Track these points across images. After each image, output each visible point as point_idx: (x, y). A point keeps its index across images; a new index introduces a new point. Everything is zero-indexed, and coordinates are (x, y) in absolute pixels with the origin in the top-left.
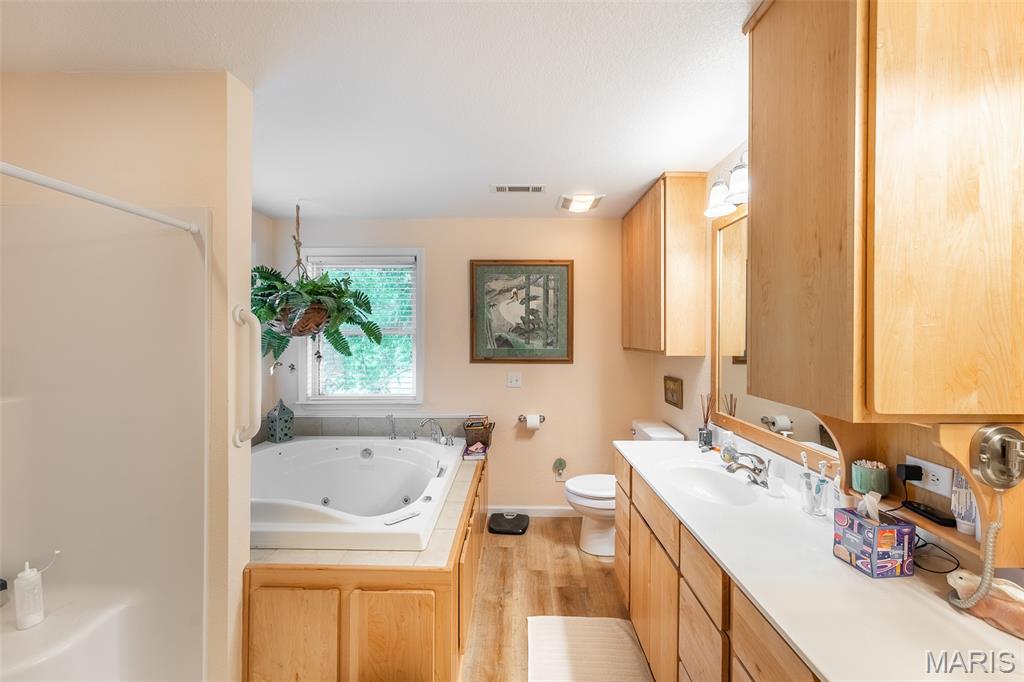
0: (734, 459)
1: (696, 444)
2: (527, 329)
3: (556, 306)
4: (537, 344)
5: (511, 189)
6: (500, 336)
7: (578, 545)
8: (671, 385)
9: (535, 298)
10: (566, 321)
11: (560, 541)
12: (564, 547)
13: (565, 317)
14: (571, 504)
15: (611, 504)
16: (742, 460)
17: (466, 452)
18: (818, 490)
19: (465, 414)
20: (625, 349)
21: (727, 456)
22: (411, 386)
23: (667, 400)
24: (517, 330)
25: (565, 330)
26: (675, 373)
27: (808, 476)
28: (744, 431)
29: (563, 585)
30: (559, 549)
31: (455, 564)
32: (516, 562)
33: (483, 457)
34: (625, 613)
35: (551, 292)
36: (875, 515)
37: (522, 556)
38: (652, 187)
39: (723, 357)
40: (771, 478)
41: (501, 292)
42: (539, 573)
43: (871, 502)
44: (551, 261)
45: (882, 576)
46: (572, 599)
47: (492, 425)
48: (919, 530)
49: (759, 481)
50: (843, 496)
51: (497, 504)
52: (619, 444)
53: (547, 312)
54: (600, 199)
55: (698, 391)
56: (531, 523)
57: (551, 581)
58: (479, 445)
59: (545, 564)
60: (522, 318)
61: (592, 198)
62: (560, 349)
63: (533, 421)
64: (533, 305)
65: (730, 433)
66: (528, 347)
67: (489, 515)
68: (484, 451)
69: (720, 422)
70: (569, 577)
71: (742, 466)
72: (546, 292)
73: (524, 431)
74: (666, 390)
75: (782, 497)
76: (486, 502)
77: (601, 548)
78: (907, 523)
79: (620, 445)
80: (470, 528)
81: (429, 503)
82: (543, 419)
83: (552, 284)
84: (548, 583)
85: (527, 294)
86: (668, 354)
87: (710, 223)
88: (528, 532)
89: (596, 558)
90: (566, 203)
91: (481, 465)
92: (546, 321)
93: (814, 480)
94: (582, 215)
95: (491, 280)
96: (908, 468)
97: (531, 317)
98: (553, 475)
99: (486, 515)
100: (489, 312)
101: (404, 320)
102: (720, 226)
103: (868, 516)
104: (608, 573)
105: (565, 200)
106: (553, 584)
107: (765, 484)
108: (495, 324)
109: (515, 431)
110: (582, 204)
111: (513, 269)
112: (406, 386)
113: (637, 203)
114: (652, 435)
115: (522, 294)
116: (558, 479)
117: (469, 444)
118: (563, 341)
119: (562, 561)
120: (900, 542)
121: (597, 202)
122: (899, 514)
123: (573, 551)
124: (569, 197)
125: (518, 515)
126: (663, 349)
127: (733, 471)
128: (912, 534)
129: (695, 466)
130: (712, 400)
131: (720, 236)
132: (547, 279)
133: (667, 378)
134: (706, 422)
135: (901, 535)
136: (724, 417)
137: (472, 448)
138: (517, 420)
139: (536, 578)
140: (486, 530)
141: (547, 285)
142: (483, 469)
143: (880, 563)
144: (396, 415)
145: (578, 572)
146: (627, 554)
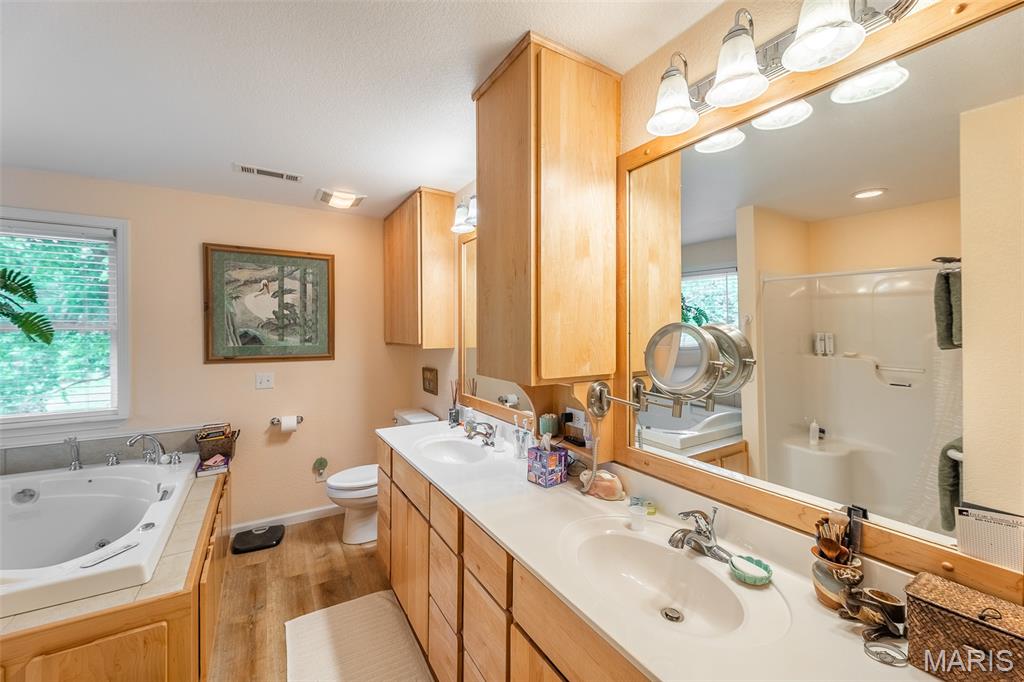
0: (474, 429)
1: (447, 422)
2: (281, 323)
3: (315, 300)
4: (293, 341)
5: (259, 172)
6: (246, 333)
7: (341, 540)
8: (428, 375)
9: (291, 291)
10: (326, 317)
11: (321, 540)
12: (326, 544)
13: (326, 313)
14: (334, 500)
15: (374, 491)
16: (480, 429)
17: (200, 467)
18: (523, 441)
19: (199, 425)
20: (387, 344)
21: (469, 428)
22: (109, 397)
23: (425, 389)
24: (268, 324)
25: (326, 326)
26: (432, 365)
27: (517, 431)
28: (481, 407)
29: (323, 581)
30: (320, 549)
31: (194, 586)
32: (269, 575)
33: (226, 470)
34: (387, 584)
35: (309, 287)
36: (548, 448)
37: (277, 566)
38: (408, 198)
39: (468, 349)
40: (497, 439)
41: (246, 283)
42: (298, 577)
43: (547, 440)
44: (309, 254)
45: (551, 485)
46: (333, 591)
47: (234, 435)
48: (570, 453)
49: (489, 442)
50: (536, 441)
51: (243, 522)
52: (381, 432)
53: (305, 306)
54: (361, 199)
55: (449, 378)
56: (288, 532)
57: (311, 581)
58: (219, 458)
59: (304, 567)
60: (274, 312)
61: (354, 197)
62: (320, 345)
63: (288, 422)
64: (288, 299)
65: (470, 409)
66: (282, 344)
67: (232, 536)
68: (227, 463)
69: (465, 402)
70: (332, 571)
71: (479, 433)
72: (304, 286)
73: (277, 434)
74: (424, 379)
75: (503, 451)
76: (228, 523)
77: (364, 535)
78: (564, 449)
79: (383, 432)
80: (211, 547)
81: (150, 531)
82: (300, 420)
83: (310, 278)
84: (308, 584)
85: (281, 287)
86: (424, 347)
87: (457, 237)
88: (283, 542)
89: (359, 547)
90: (326, 197)
91: (222, 480)
92: (303, 316)
93: (521, 434)
94: (343, 211)
95: (234, 268)
96: (566, 414)
97: (286, 312)
98: (311, 476)
99: (229, 537)
100: (231, 305)
101: (81, 311)
102: (463, 240)
103: (545, 449)
104: (371, 556)
105: (325, 194)
106: (313, 583)
107: (492, 444)
108: (238, 319)
109: (267, 436)
110: (342, 200)
111: (262, 258)
112: (102, 397)
113: (397, 209)
114: (411, 421)
115: (274, 286)
116: (319, 479)
117: (203, 459)
118: (323, 337)
119: (323, 559)
120: (560, 461)
121: (358, 202)
122: (561, 445)
123: (336, 547)
124: (328, 191)
125: (271, 528)
126: (420, 342)
127: (471, 438)
128: (566, 455)
129: (443, 440)
130: (459, 384)
131: (464, 247)
132: (305, 273)
133: (424, 369)
134: (455, 403)
135: (560, 457)
136: (468, 398)
137: (209, 462)
138: (269, 424)
139: (294, 583)
140: (229, 552)
141: (305, 279)
142: (225, 483)
143: (550, 477)
144: (82, 437)
145: (341, 564)
146: (388, 529)
